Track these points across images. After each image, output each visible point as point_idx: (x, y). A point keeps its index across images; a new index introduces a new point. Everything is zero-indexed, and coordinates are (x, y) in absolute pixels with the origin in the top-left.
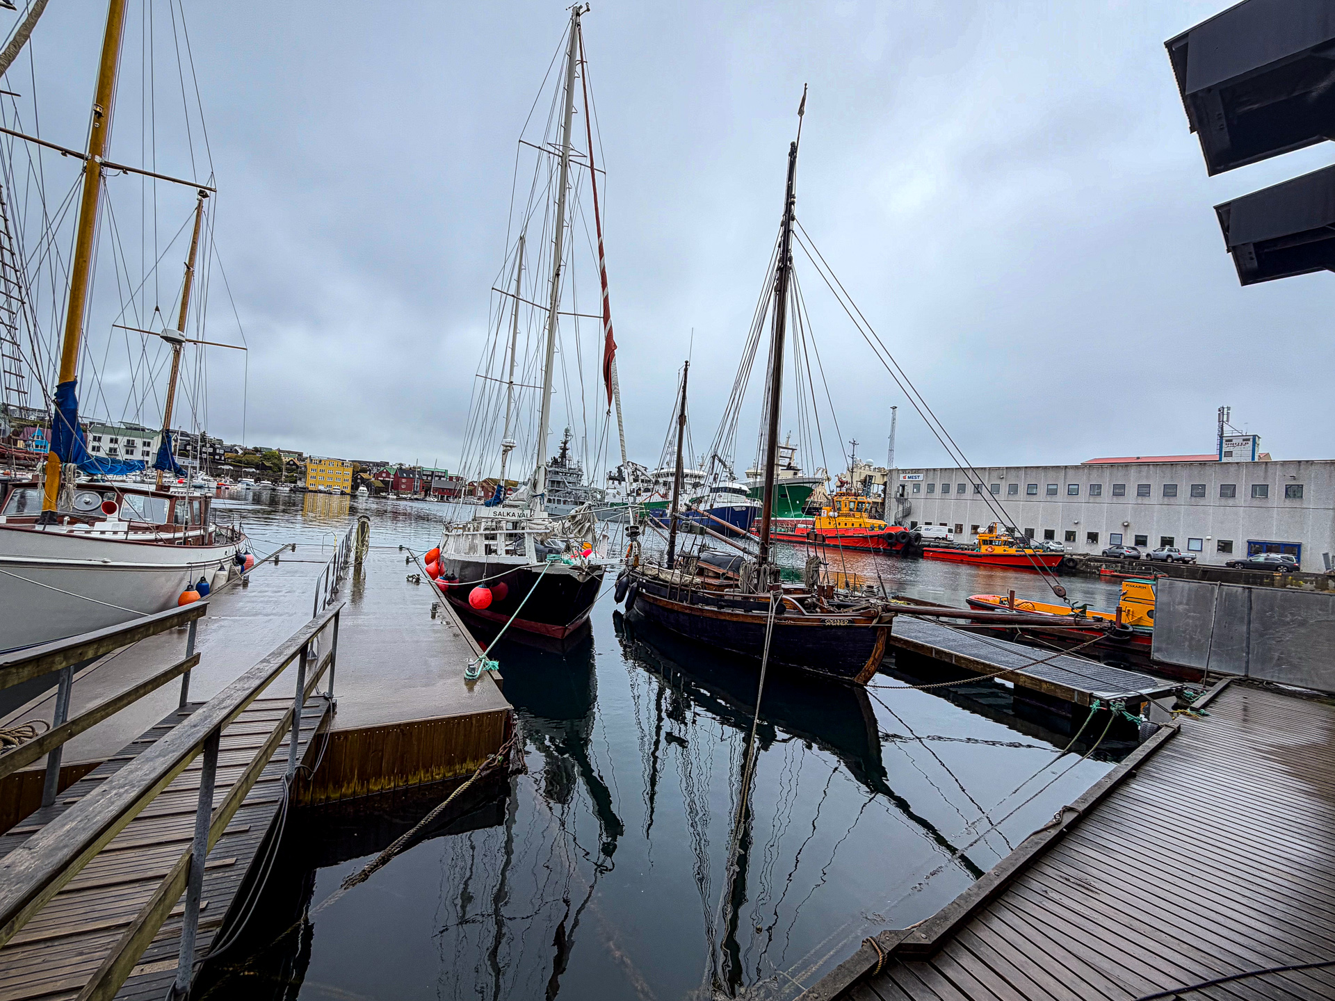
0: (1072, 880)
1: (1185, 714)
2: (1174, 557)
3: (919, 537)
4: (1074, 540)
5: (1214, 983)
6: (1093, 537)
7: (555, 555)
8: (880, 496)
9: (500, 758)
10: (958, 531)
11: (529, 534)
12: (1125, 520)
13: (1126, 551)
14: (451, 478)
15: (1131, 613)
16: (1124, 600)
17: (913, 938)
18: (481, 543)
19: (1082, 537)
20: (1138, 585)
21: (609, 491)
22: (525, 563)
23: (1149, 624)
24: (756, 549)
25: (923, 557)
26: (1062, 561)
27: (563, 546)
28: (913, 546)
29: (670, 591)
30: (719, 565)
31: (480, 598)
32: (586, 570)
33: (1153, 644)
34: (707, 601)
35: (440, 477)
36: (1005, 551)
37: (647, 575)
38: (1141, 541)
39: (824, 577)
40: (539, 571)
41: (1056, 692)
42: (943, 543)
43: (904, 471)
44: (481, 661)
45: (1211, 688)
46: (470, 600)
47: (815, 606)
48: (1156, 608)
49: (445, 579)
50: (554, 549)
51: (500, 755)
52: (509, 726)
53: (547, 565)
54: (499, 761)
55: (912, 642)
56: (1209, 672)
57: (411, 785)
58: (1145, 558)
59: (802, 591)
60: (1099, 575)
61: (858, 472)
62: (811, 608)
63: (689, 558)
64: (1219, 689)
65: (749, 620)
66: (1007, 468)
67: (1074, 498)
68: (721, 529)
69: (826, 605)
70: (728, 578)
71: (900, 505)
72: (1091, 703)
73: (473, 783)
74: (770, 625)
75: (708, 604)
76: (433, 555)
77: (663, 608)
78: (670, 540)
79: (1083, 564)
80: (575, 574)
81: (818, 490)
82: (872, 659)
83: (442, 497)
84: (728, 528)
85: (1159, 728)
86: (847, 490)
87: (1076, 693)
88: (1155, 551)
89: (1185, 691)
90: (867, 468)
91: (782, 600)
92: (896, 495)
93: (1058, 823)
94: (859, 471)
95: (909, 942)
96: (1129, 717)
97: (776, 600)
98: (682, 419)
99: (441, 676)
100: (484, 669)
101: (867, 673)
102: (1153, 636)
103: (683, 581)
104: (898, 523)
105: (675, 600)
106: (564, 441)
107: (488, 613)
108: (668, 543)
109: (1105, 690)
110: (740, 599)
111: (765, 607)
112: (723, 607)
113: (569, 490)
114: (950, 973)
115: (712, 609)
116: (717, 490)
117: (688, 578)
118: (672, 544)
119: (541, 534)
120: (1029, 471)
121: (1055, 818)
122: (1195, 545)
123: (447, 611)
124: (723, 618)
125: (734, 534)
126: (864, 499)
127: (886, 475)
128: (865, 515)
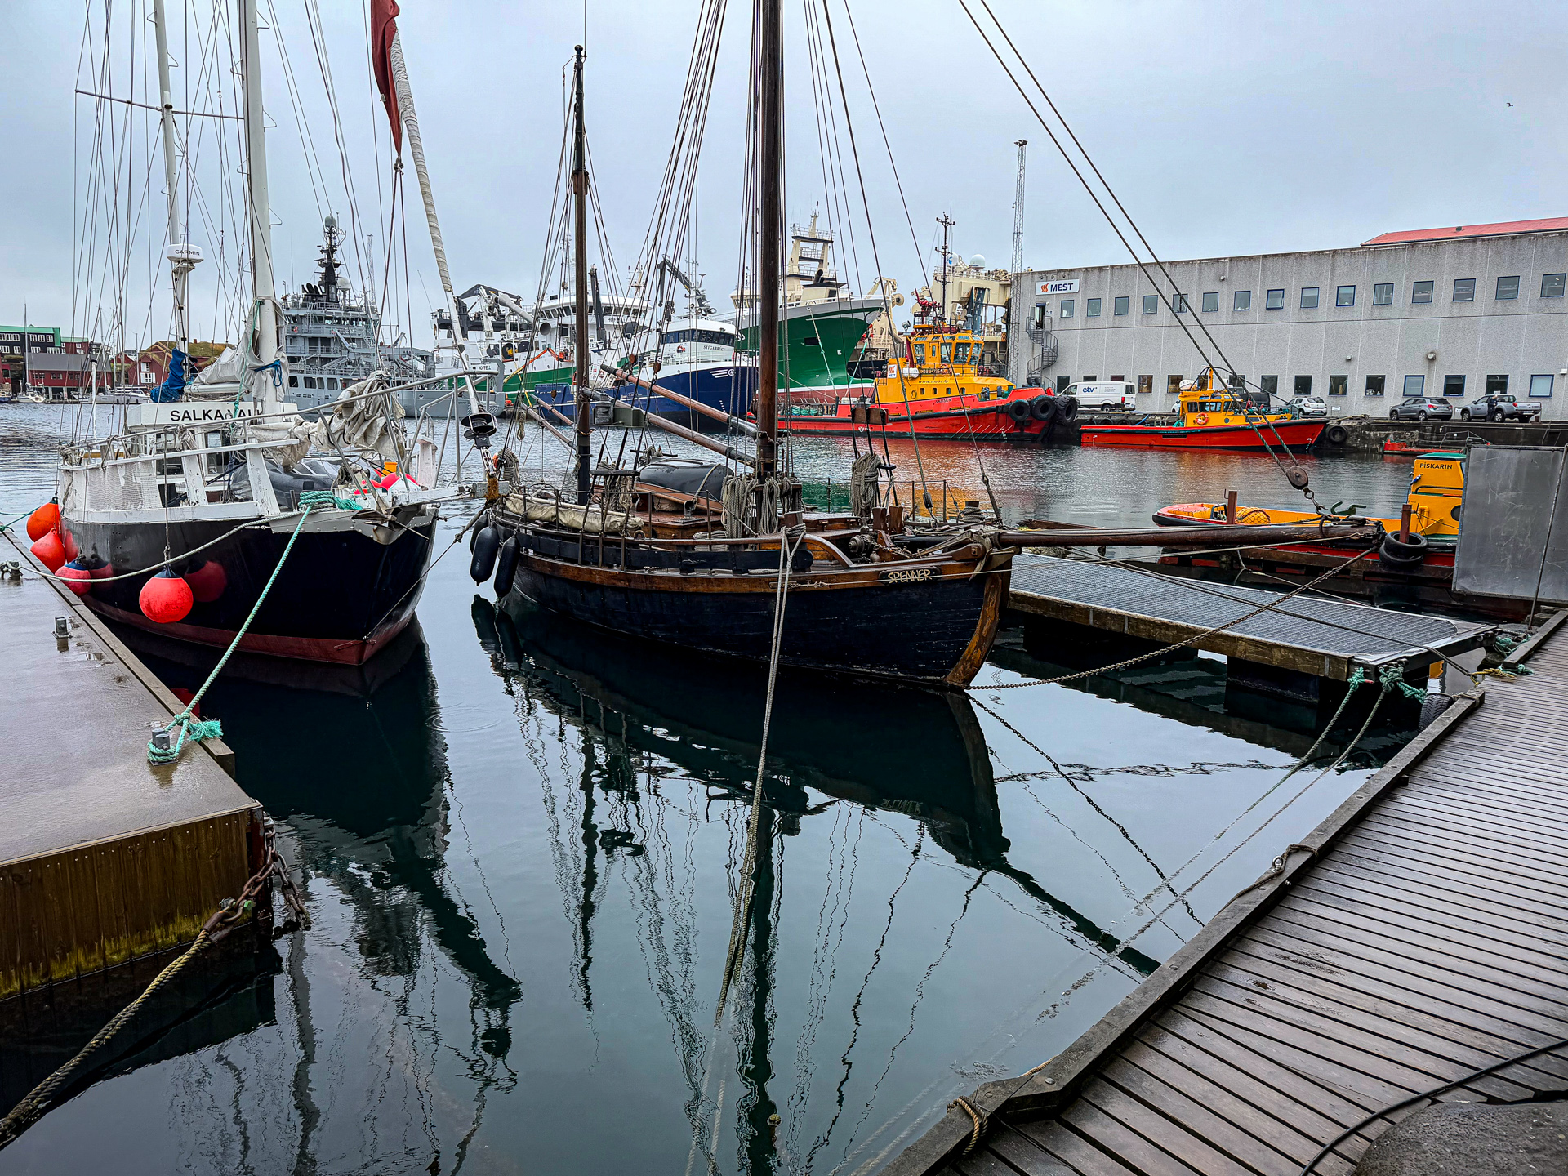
0: (1294, 957)
1: (1493, 675)
2: (1506, 411)
3: (1072, 405)
4: (1344, 393)
5: (1489, 1072)
6: (1376, 384)
7: (317, 492)
8: (998, 329)
9: (246, 903)
10: (1145, 390)
11: (254, 451)
12: (1431, 349)
13: (1430, 406)
14: (70, 347)
15: (1425, 514)
16: (1416, 492)
17: (1032, 1087)
18: (151, 482)
19: (1357, 385)
20: (1440, 462)
21: (442, 353)
22: (255, 516)
23: (1452, 527)
24: (752, 450)
25: (1080, 444)
26: (1323, 432)
27: (334, 472)
28: (1061, 424)
29: (584, 548)
30: (682, 488)
31: (164, 599)
32: (390, 517)
33: (1456, 565)
34: (659, 560)
35: (44, 346)
36: (1227, 420)
37: (533, 521)
38: (1455, 386)
39: (888, 495)
40: (287, 530)
41: (1295, 663)
42: (1116, 415)
43: (1043, 274)
44: (181, 724)
45: (1539, 629)
46: (142, 606)
47: (867, 549)
48: (1464, 501)
49: (78, 567)
50: (318, 480)
51: (247, 897)
52: (256, 841)
53: (301, 514)
54: (245, 910)
55: (1053, 602)
56: (1539, 603)
57: (57, 981)
58: (1460, 417)
59: (846, 523)
60: (1383, 453)
61: (956, 284)
62: (860, 553)
63: (616, 476)
64: (1551, 629)
65: (745, 588)
66: (1231, 259)
67: (1347, 313)
68: (683, 416)
69: (889, 545)
70: (699, 512)
71: (1036, 344)
72: (1349, 675)
73: (195, 957)
74: (782, 594)
75: (663, 566)
76: (48, 517)
77: (575, 584)
78: (579, 446)
79: (1357, 437)
80: (367, 529)
81: (878, 324)
82: (976, 638)
83: (57, 392)
84: (696, 412)
85: (1452, 702)
86: (934, 322)
87: (1327, 660)
88: (1476, 403)
89: (1499, 638)
90: (973, 272)
91: (804, 542)
92: (1030, 325)
93: (1279, 874)
94: (957, 280)
95: (1024, 1094)
96: (1408, 690)
97: (792, 544)
98: (580, 179)
99: (93, 763)
100: (190, 738)
101: (969, 664)
102: (1457, 550)
103: (607, 524)
104: (1033, 381)
105: (596, 564)
106: (325, 245)
107: (188, 629)
108: (574, 452)
109: (1374, 650)
110: (725, 548)
111: (770, 559)
112: (690, 568)
113: (352, 356)
114: (1091, 1129)
115: (670, 574)
116: (675, 337)
117: (616, 518)
118: (584, 452)
119: (282, 450)
120: (1270, 262)
121: (1274, 866)
122: (1541, 387)
123: (93, 633)
124: (692, 589)
125: (711, 426)
126: (969, 337)
127: (1010, 285)
128: (972, 369)
